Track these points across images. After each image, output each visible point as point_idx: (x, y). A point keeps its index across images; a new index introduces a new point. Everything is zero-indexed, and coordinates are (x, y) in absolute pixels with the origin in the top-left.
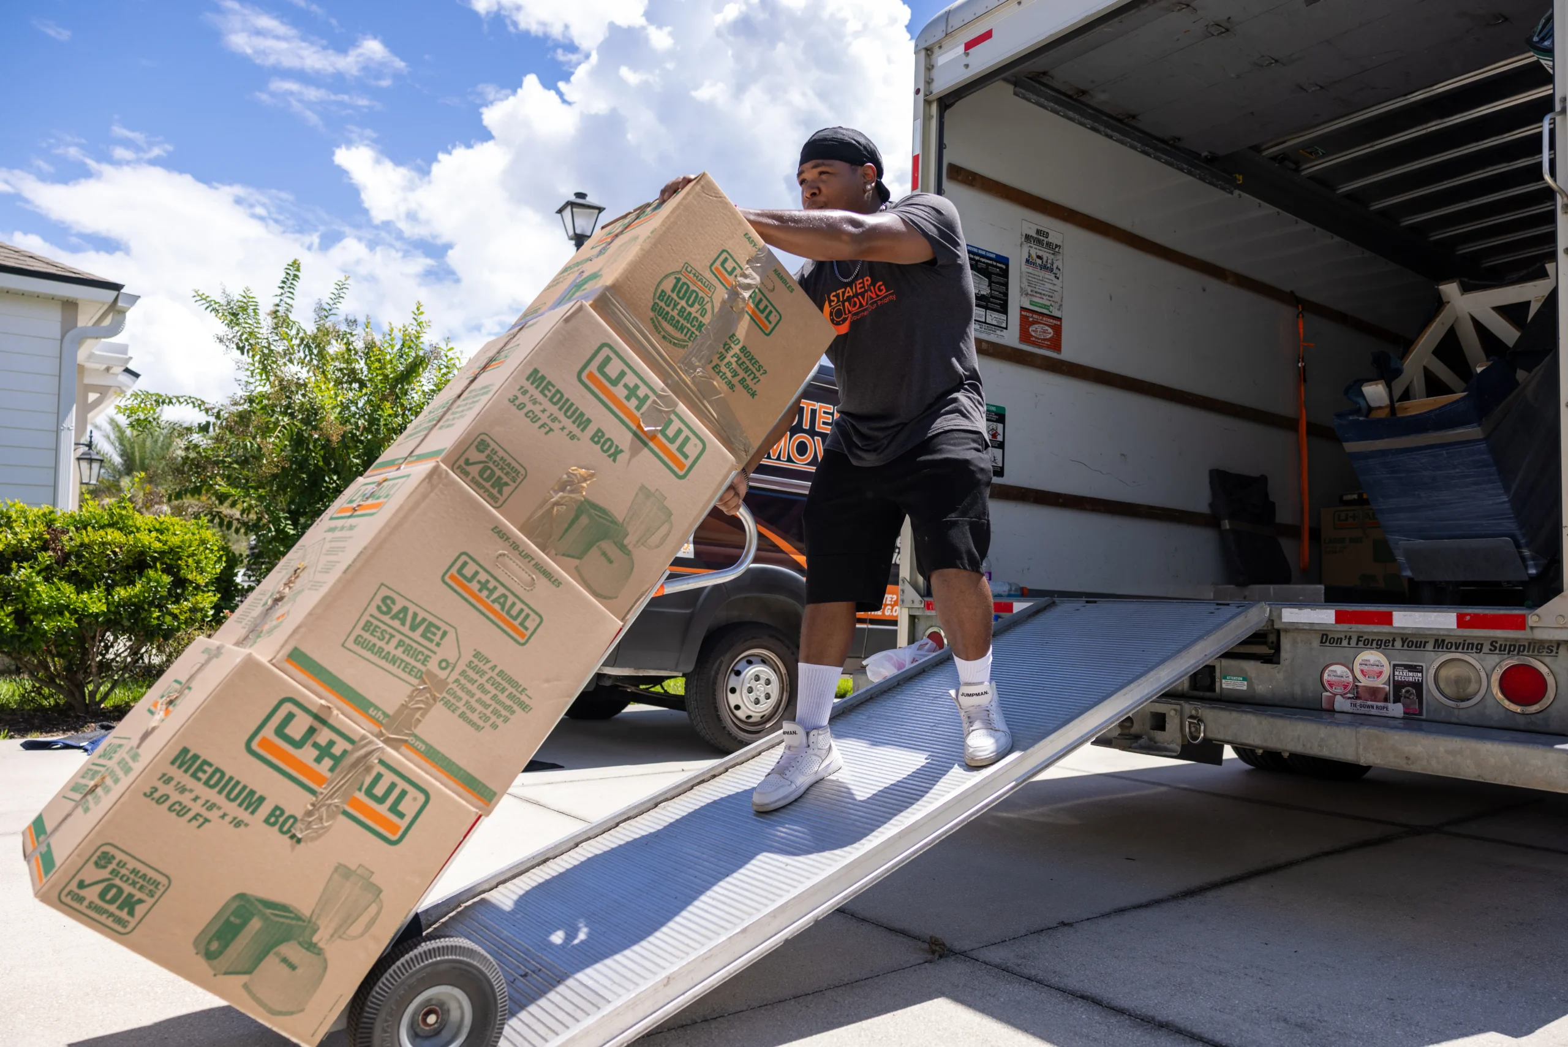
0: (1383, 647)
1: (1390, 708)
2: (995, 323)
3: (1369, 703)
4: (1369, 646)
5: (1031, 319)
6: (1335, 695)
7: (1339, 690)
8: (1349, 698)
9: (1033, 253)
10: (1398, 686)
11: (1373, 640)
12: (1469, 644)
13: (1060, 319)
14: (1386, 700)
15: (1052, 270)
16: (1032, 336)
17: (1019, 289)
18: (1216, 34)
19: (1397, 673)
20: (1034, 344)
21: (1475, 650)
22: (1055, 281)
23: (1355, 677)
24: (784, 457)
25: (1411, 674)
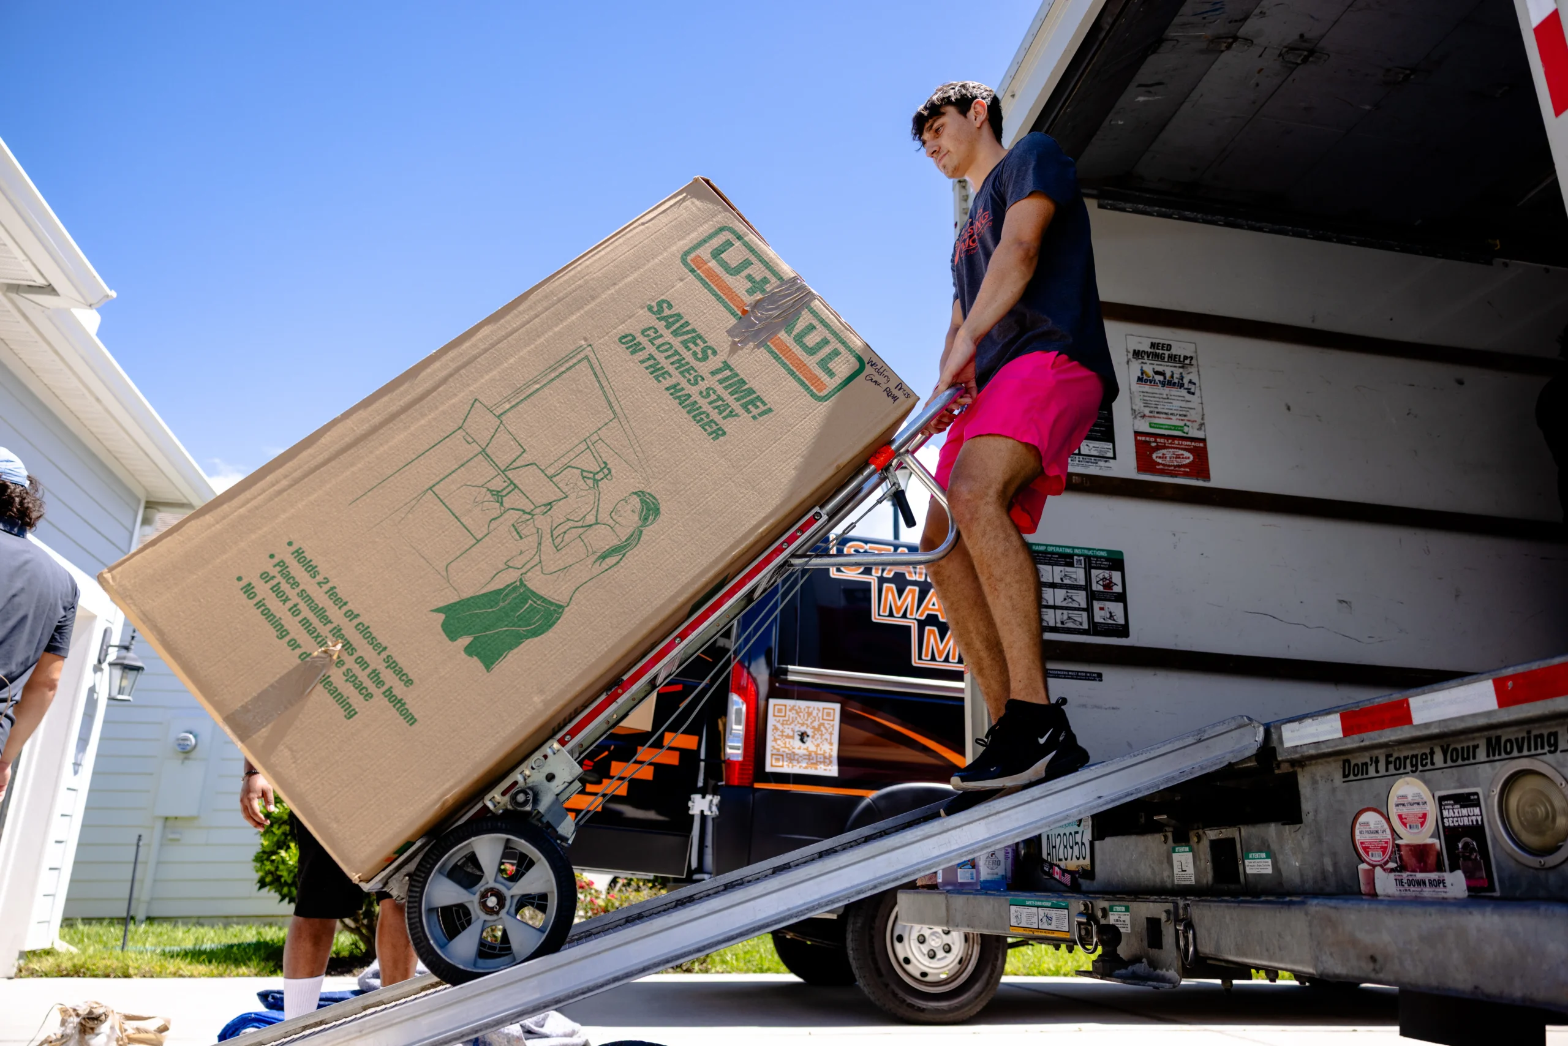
0: (1420, 768)
1: (1448, 883)
2: (1095, 453)
3: (1420, 876)
4: (1402, 771)
5: (1153, 444)
6: (1374, 866)
7: (1376, 857)
8: (1392, 870)
9: (1149, 369)
10: (1452, 834)
11: (1406, 758)
12: (1536, 737)
13: (1204, 440)
14: (1439, 868)
15: (1181, 386)
16: (1159, 464)
17: (1130, 412)
18: (1299, 61)
19: (1445, 813)
20: (1162, 473)
21: (1547, 749)
22: (1188, 397)
23: (1393, 831)
24: (954, 658)
25: (1464, 811)
